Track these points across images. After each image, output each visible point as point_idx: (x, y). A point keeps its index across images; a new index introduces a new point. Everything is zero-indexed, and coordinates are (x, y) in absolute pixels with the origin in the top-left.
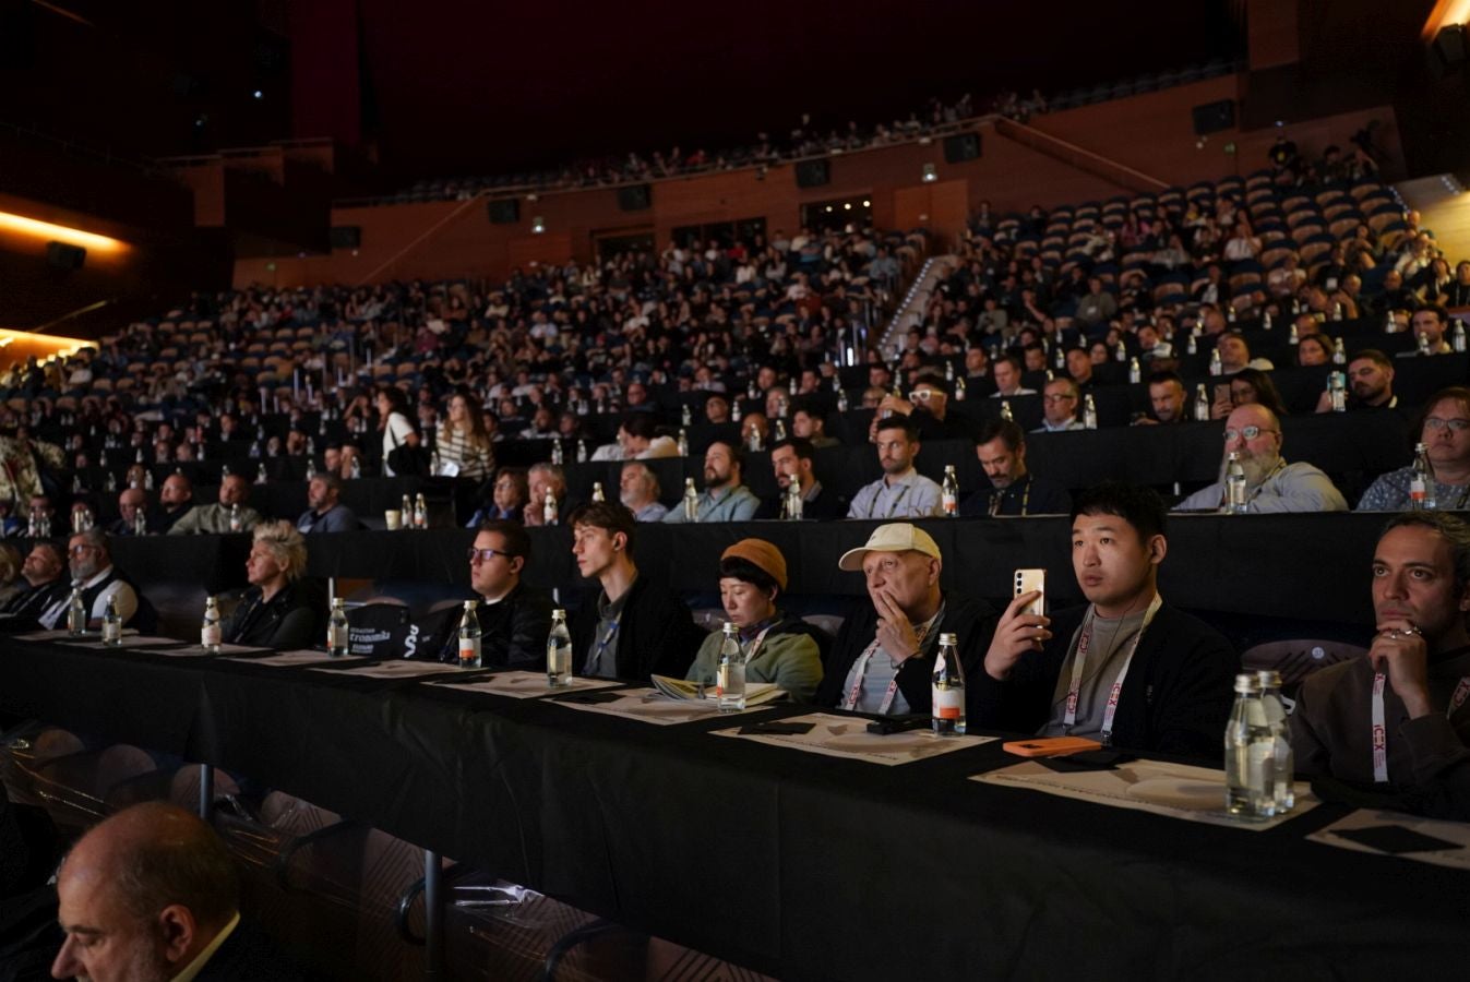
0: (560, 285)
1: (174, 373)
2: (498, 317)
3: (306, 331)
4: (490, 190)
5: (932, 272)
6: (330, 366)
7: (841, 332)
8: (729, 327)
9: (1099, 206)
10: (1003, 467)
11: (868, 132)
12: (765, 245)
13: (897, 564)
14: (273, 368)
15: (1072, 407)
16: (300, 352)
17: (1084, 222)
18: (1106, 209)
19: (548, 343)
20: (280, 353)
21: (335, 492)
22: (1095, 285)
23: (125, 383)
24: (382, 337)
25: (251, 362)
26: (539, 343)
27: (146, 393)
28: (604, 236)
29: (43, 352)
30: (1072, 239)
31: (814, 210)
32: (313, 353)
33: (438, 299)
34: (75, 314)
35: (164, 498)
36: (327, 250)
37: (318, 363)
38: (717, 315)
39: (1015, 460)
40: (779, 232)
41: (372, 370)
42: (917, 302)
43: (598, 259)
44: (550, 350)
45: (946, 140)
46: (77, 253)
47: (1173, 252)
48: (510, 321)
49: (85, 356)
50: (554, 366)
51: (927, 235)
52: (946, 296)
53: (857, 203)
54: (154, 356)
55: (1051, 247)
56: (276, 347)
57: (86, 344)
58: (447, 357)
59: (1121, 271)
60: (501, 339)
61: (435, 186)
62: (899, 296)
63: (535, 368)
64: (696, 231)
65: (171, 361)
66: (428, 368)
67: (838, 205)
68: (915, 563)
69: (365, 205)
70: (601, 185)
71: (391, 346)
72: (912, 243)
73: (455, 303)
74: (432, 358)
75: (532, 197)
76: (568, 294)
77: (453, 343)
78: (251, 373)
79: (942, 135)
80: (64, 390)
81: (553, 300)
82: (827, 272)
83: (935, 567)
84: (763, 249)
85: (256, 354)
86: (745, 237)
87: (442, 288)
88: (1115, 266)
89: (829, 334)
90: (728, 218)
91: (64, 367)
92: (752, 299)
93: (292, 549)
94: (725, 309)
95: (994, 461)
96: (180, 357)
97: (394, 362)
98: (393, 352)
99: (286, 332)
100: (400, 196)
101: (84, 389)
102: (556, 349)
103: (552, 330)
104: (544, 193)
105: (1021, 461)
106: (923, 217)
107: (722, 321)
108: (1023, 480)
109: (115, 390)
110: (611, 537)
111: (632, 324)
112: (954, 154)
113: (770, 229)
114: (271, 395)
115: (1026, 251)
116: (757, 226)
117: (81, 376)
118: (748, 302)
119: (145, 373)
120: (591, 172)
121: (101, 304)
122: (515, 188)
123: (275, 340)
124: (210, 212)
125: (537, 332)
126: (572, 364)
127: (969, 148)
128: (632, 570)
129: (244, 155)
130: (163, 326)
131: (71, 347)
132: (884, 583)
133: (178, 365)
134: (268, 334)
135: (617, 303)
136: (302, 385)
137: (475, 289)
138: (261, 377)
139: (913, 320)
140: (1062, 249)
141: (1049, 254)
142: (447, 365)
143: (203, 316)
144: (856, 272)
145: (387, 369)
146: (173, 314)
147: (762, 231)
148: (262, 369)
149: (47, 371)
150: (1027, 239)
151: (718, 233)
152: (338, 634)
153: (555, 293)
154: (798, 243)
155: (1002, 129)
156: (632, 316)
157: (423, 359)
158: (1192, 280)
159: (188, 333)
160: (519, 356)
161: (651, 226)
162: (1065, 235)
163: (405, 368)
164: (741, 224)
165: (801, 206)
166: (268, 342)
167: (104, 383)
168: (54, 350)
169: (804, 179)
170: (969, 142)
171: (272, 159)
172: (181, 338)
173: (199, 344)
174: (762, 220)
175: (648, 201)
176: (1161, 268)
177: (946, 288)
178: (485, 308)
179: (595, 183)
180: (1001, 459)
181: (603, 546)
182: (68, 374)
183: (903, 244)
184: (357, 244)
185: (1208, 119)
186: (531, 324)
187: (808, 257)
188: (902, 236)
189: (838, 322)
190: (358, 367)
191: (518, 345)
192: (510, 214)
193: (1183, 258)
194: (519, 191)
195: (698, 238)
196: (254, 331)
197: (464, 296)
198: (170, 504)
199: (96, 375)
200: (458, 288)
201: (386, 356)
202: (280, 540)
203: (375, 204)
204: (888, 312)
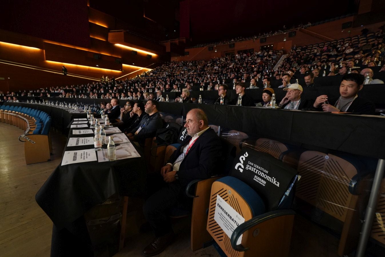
0: (219, 61)
1: (163, 74)
2: (209, 66)
3: (181, 68)
4: (209, 45)
5: (284, 57)
6: (184, 73)
7: (266, 67)
8: (246, 67)
9: (318, 44)
10: (309, 81)
11: (273, 33)
12: (253, 53)
13: (294, 91)
14: (177, 73)
15: (317, 74)
16: (180, 71)
17: (315, 47)
18: (320, 45)
19: (217, 69)
20: (178, 71)
21: (191, 88)
22: (316, 59)
23: (157, 75)
24: (192, 68)
25: (174, 72)
26: (216, 70)
27: (160, 76)
28: (227, 52)
29: (146, 71)
30: (312, 51)
31: (262, 47)
32: (182, 71)
33: (200, 63)
34: (150, 65)
35: (166, 88)
36: (184, 56)
37: (183, 72)
38: (245, 65)
39: (312, 80)
40: (256, 51)
41: (190, 74)
42: (280, 63)
43: (225, 56)
44: (217, 70)
45: (289, 33)
46: (150, 56)
47: (334, 52)
48: (211, 66)
49: (152, 71)
50: (218, 73)
51: (283, 51)
52: (286, 61)
53: (270, 45)
54: (161, 71)
55: (308, 52)
56: (177, 70)
57: (152, 69)
58: (201, 72)
59: (322, 56)
60: (210, 69)
61: (200, 45)
62: (277, 61)
63: (215, 73)
64: (241, 51)
65: (163, 72)
66: (199, 73)
67: (267, 46)
68: (297, 91)
69: (190, 48)
70: (226, 44)
71: (193, 70)
72: (280, 52)
73: (203, 63)
74: (199, 72)
75: (215, 46)
76: (220, 62)
77: (202, 69)
78: (174, 74)
79: (288, 32)
80: (149, 76)
81: (218, 63)
82: (264, 57)
83: (301, 93)
84: (253, 54)
85: (174, 71)
86: (249, 52)
87: (201, 61)
88: (321, 55)
89: (264, 68)
90: (247, 49)
91: (149, 73)
92: (251, 62)
93: (188, 92)
94: (246, 64)
95: (308, 79)
96: (164, 71)
97: (194, 72)
98: (193, 71)
99: (178, 68)
100: (195, 47)
101: (152, 76)
102: (218, 70)
103: (217, 67)
104: (217, 45)
105: (313, 80)
106: (283, 48)
107: (245, 66)
108: (313, 84)
109: (156, 76)
110: (242, 88)
111: (230, 66)
112: (290, 36)
113: (254, 50)
114: (176, 77)
115: (303, 53)
116: (252, 50)
117: (151, 74)
118: (250, 63)
119: (160, 74)
120: (225, 42)
121: (153, 64)
122: (212, 45)
123: (177, 69)
124: (168, 50)
125: (215, 68)
126: (221, 73)
127: (293, 34)
128: (244, 93)
129: (173, 41)
130: (162, 67)
131: (150, 70)
132: (290, 94)
133: (164, 73)
134: (176, 68)
135: (228, 63)
136: (181, 75)
137: (206, 61)
138: (175, 74)
139: (280, 65)
140: (310, 52)
141: (307, 53)
142: (201, 73)
143: (167, 66)
144: (269, 58)
145: (193, 73)
146: (163, 65)
147: (253, 51)
148: (175, 73)
149: (147, 73)
150: (303, 51)
151: (245, 52)
152: (200, 100)
153: (218, 62)
154: (259, 53)
155: (300, 30)
156: (230, 65)
157: (198, 72)
158: (337, 57)
159: (165, 68)
160: (212, 71)
161: (234, 50)
162: (311, 50)
163: (195, 73)
164: (249, 50)
165: (260, 46)
166: (176, 69)
167: (154, 75)
168: (147, 70)
169: (261, 42)
170: (294, 33)
171: (177, 41)
172: (164, 69)
173: (167, 69)
174: (253, 49)
175: (234, 46)
176: (331, 55)
177: (286, 60)
178: (207, 64)
179: (225, 43)
180: (309, 79)
181: (241, 89)
182: (150, 74)
183: (278, 52)
184: (188, 55)
185: (345, 26)
186: (214, 67)
187: (261, 55)
188: (278, 51)
189: (266, 66)
190: (188, 73)
191: (212, 70)
192: (212, 49)
193: (336, 53)
194: (213, 45)
195: (242, 52)
196: (174, 68)
197: (204, 62)
198: (167, 88)
199: (153, 74)
200: (203, 61)
201: (192, 72)
202: (186, 91)
203: (191, 48)
204: (275, 64)
